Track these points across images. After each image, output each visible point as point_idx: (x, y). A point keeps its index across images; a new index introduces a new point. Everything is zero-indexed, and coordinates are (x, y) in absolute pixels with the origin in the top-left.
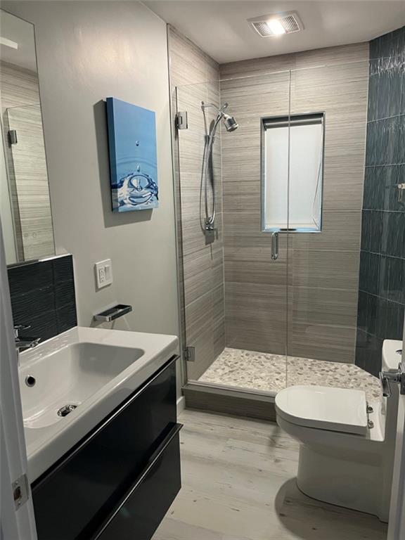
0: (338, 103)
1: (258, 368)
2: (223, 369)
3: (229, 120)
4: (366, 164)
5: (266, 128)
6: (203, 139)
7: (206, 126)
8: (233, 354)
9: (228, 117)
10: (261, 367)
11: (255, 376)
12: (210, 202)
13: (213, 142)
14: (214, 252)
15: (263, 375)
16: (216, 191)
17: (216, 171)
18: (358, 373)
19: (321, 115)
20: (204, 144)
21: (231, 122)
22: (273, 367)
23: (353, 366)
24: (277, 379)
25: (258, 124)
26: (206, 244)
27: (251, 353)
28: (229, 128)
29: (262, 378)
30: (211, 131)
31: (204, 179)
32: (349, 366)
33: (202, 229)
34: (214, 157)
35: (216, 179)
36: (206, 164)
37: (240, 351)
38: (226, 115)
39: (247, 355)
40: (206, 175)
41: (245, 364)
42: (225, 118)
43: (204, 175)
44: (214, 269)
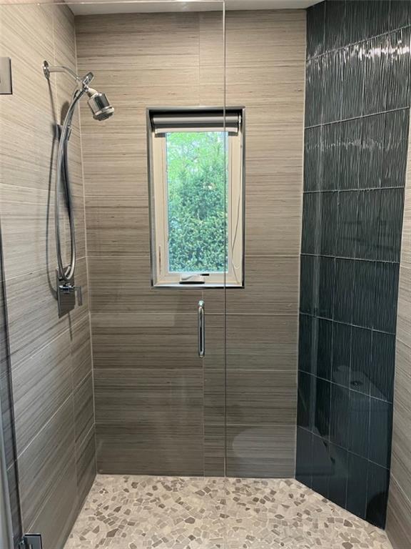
0: (263, 96)
1: (155, 515)
2: (97, 530)
3: (97, 99)
4: (305, 188)
5: (153, 126)
6: (49, 129)
7: (53, 108)
8: (109, 488)
9: (95, 93)
10: (161, 511)
11: (154, 538)
12: (65, 240)
13: (67, 138)
14: (74, 325)
15: (167, 530)
16: (75, 222)
17: (73, 188)
18: (306, 497)
19: (238, 112)
20: (51, 139)
21: (101, 103)
22: (180, 507)
23: (295, 482)
24: (192, 538)
25: (143, 119)
26: (60, 316)
27: (140, 479)
28: (97, 114)
29: (165, 540)
30: (63, 118)
31: (52, 200)
32: (289, 484)
33: (52, 290)
34: (70, 164)
35: (75, 202)
36: (56, 175)
37: (121, 478)
38: (90, 90)
39: (134, 485)
40: (57, 193)
41: (133, 508)
42: (90, 95)
43: (53, 193)
44: (75, 355)
